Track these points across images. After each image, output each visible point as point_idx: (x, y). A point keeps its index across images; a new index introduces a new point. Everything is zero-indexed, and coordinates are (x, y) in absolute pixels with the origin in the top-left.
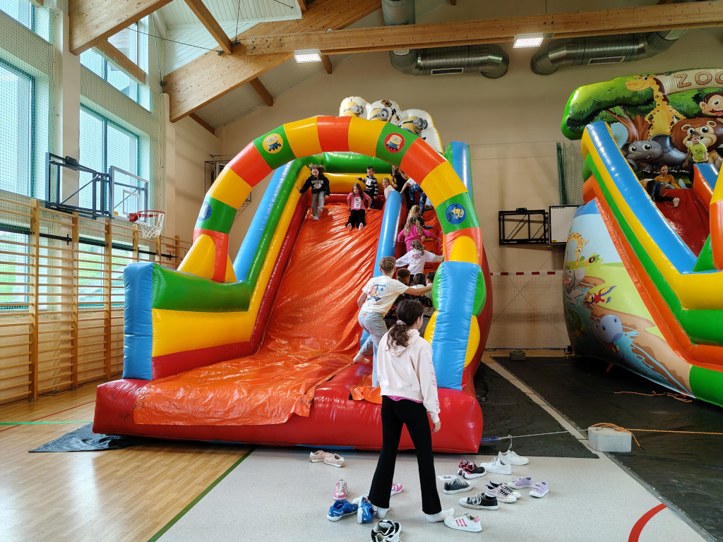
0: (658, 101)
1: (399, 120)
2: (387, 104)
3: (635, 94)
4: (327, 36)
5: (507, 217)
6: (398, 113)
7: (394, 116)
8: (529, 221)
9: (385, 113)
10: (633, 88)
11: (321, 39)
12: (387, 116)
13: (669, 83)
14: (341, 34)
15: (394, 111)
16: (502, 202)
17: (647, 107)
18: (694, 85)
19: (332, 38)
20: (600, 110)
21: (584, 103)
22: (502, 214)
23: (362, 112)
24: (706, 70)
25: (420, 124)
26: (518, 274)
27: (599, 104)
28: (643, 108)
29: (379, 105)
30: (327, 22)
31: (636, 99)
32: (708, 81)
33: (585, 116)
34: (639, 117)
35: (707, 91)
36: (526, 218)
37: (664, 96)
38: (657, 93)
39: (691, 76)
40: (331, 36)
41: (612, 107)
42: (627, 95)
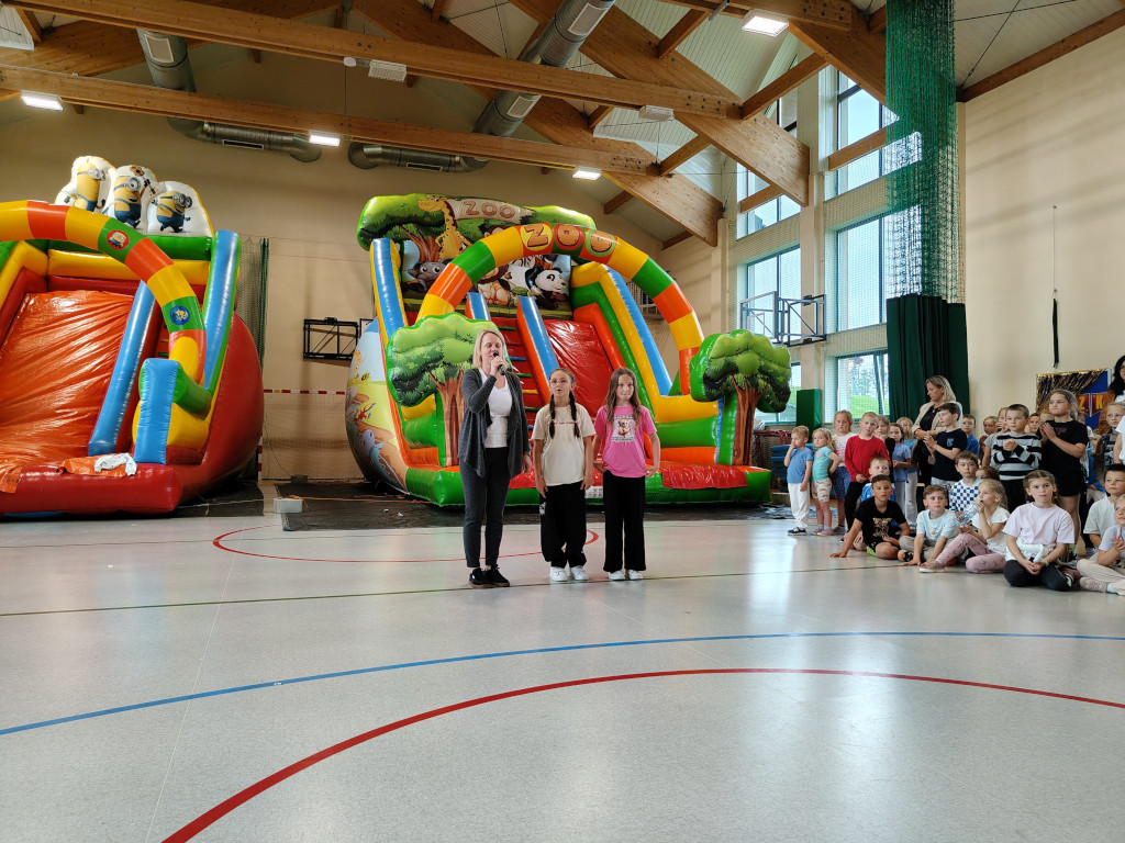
0: (448, 224)
1: (154, 193)
2: (138, 171)
3: (427, 214)
4: (71, 81)
5: (313, 326)
6: (153, 184)
7: (148, 188)
8: (338, 334)
9: (135, 183)
10: (426, 208)
11: (62, 84)
12: (138, 187)
13: (459, 208)
14: (91, 82)
15: (147, 183)
16: (308, 308)
17: (438, 229)
18: (482, 214)
19: (78, 86)
20: (394, 225)
21: (377, 215)
22: (308, 322)
23: (104, 177)
24: (492, 202)
25: (182, 201)
26: (320, 392)
27: (392, 218)
28: (435, 229)
29: (127, 171)
30: (71, 63)
31: (428, 219)
32: (493, 213)
33: (378, 228)
34: (430, 238)
35: (492, 223)
36: (335, 330)
37: (455, 221)
38: (447, 216)
39: (479, 205)
40: (76, 82)
41: (406, 223)
42: (420, 214)
